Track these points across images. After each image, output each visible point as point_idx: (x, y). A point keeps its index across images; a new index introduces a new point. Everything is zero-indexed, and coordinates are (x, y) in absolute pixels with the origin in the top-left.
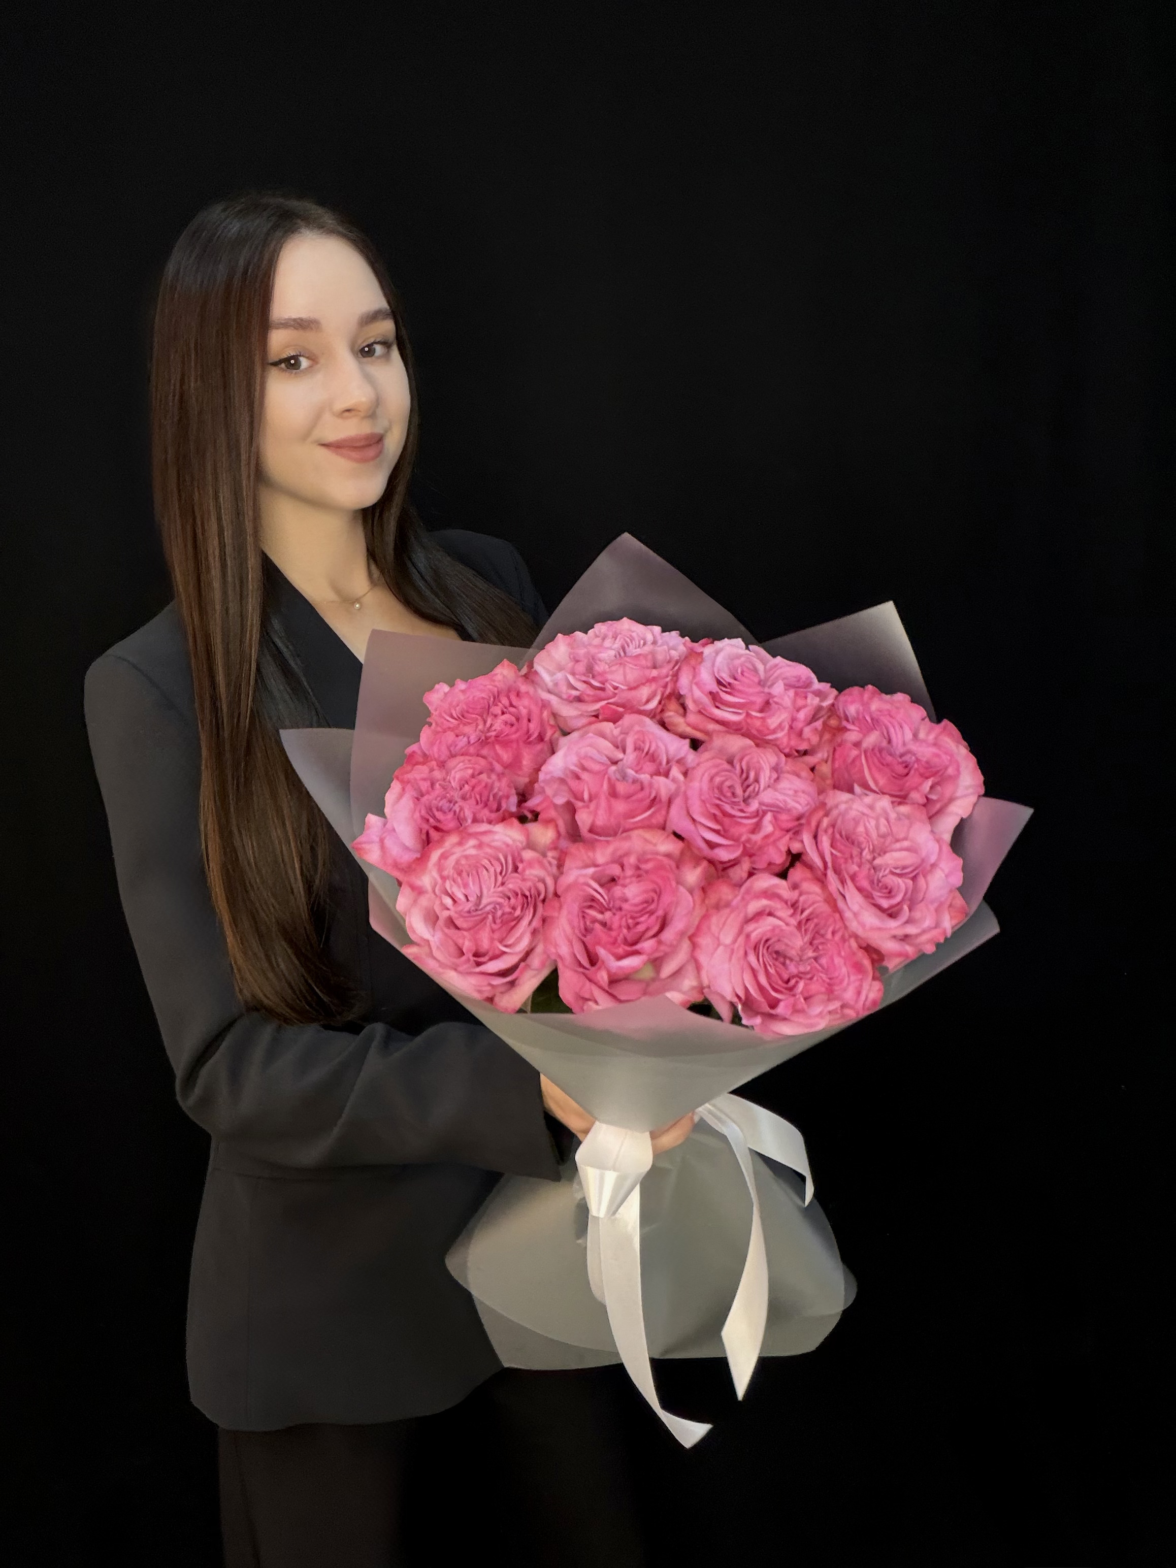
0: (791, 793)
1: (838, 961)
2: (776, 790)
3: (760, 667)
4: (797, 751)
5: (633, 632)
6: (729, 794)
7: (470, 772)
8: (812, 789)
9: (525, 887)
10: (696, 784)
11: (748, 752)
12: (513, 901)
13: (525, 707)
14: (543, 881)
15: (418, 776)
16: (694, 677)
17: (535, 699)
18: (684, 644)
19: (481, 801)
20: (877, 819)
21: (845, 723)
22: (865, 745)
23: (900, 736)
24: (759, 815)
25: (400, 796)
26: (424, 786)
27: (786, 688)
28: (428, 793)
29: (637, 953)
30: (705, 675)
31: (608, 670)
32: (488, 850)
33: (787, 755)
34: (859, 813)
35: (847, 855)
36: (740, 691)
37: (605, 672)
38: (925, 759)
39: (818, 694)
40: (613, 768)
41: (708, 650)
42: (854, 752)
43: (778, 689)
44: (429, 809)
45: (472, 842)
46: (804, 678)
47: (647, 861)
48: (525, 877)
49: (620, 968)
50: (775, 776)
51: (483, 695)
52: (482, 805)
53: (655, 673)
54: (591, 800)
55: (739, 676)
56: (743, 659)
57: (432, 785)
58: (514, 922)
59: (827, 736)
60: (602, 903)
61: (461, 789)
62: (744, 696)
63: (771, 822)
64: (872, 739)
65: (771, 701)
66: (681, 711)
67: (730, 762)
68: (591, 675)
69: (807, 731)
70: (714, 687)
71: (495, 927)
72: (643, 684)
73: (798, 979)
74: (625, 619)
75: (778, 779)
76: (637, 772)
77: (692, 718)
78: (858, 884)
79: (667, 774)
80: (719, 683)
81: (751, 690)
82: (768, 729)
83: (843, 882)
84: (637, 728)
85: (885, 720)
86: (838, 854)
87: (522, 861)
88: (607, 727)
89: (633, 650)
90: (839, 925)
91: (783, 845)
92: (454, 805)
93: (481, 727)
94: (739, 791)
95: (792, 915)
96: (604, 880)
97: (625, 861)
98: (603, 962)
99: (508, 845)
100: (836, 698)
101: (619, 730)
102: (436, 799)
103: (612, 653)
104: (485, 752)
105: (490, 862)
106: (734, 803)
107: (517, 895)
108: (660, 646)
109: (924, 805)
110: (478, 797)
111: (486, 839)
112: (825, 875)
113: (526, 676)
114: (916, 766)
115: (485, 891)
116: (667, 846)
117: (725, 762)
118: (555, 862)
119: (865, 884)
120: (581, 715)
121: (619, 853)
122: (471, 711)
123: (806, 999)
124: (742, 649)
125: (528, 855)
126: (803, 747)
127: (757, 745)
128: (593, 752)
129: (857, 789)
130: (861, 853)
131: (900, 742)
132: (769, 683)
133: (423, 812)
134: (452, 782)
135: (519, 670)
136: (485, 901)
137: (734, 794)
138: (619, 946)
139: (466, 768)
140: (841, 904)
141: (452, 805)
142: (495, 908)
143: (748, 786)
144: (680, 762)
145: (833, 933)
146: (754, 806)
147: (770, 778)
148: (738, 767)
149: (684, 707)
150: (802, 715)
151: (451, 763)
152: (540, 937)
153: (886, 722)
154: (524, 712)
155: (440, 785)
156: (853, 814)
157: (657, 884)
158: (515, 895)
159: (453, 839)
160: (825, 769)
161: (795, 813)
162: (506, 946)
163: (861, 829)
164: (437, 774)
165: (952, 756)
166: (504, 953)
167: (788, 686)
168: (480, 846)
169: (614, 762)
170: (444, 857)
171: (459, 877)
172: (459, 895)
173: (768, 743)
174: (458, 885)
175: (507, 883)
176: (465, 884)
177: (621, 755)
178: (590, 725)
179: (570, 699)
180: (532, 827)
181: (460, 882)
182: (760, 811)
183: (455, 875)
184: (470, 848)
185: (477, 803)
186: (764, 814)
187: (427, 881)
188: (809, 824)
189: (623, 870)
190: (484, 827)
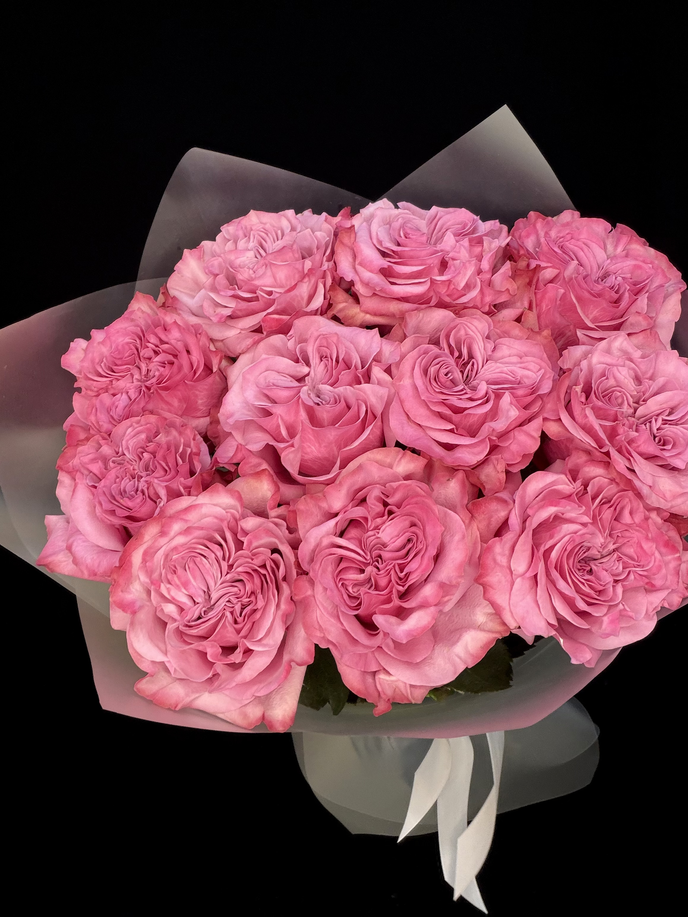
2: (496, 361)
6: (449, 383)
7: (143, 436)
10: (406, 382)
11: (451, 325)
13: (177, 339)
16: (355, 258)
17: (186, 329)
19: (170, 469)
24: (493, 398)
25: (74, 490)
27: (457, 238)
29: (421, 607)
30: (367, 252)
31: (253, 276)
32: (201, 533)
33: (490, 314)
34: (602, 366)
39: (489, 234)
40: (305, 389)
43: (448, 242)
44: (111, 497)
45: (176, 527)
49: (409, 632)
50: (490, 345)
53: (308, 264)
54: (291, 433)
59: (520, 282)
60: (358, 561)
65: (447, 259)
66: (352, 299)
67: (435, 343)
68: (237, 287)
71: (239, 627)
72: (299, 281)
74: (250, 211)
75: (495, 347)
76: (332, 385)
77: (369, 303)
79: (368, 378)
80: (386, 255)
84: (315, 333)
88: (277, 339)
91: (533, 428)
92: (139, 481)
93: (137, 376)
94: (458, 375)
98: (385, 631)
99: (219, 517)
100: (510, 234)
101: (292, 340)
102: (115, 482)
105: (206, 546)
106: (459, 393)
107: (251, 576)
110: (164, 465)
111: (192, 517)
112: (608, 454)
113: (164, 305)
115: (211, 583)
116: (406, 465)
117: (430, 346)
118: (283, 524)
120: (242, 334)
124: (392, 209)
125: (248, 522)
127: (456, 314)
129: (581, 335)
134: (126, 453)
135: (156, 299)
136: (215, 596)
137: (454, 381)
139: (139, 433)
141: (136, 481)
142: (229, 601)
143: (465, 365)
144: (377, 359)
146: (482, 389)
147: (485, 348)
148: (446, 346)
149: (354, 294)
150: (486, 265)
154: (180, 346)
158: (247, 576)
161: (528, 383)
163: (613, 381)
166: (261, 652)
169: (301, 380)
170: (148, 555)
171: (175, 576)
172: (183, 599)
173: (465, 308)
174: (178, 587)
175: (234, 567)
176: (186, 584)
177: (306, 370)
178: (256, 343)
179: (223, 320)
180: (238, 484)
181: (178, 582)
182: (490, 392)
183: (169, 574)
184: (176, 536)
185: (166, 472)
186: (499, 395)
187: (135, 590)
188: (560, 399)
189: (369, 511)
190: (186, 502)
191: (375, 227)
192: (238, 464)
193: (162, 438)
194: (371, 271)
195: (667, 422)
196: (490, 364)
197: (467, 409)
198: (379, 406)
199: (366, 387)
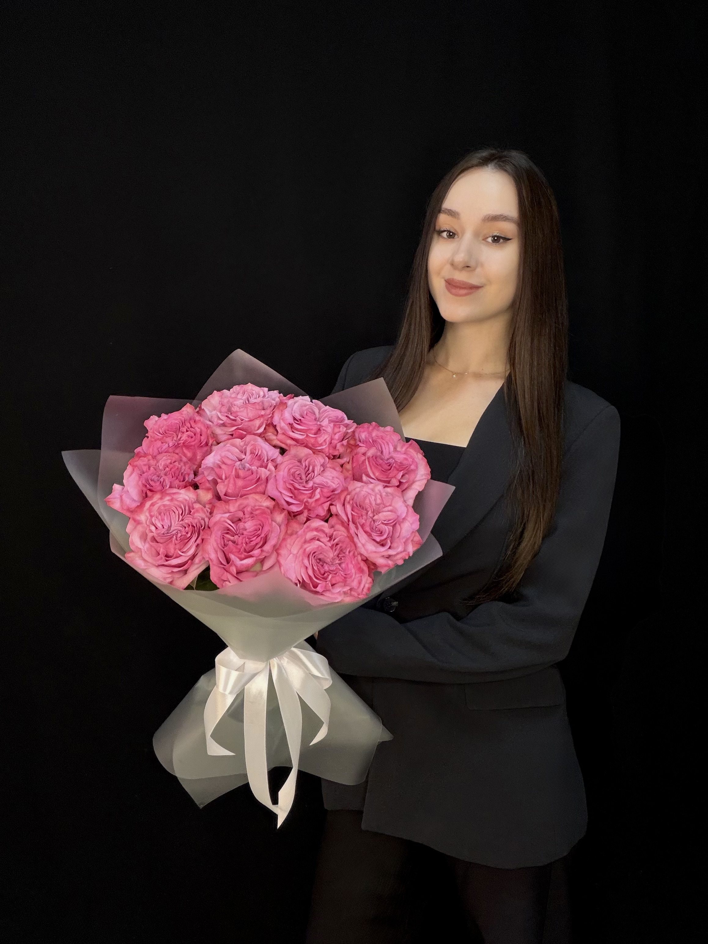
0: (331, 478)
1: (350, 566)
2: (322, 476)
3: (317, 412)
4: (334, 456)
5: (253, 390)
6: (298, 478)
7: (169, 461)
8: (342, 478)
9: (194, 522)
10: (281, 473)
11: (309, 456)
12: (187, 529)
13: (198, 428)
14: (203, 519)
15: (141, 463)
16: (282, 416)
17: (203, 424)
18: (279, 397)
19: (175, 476)
20: (376, 496)
21: (358, 443)
22: (368, 454)
23: (387, 449)
24: (313, 489)
25: (132, 474)
26: (145, 468)
28: (147, 471)
29: (251, 556)
30: (287, 415)
31: (238, 410)
32: (176, 503)
33: (329, 458)
34: (366, 493)
35: (360, 515)
36: (305, 424)
37: (237, 412)
38: (399, 461)
39: (345, 425)
40: (239, 462)
41: (290, 402)
42: (363, 458)
43: (325, 423)
44: (147, 480)
45: (168, 498)
46: (339, 418)
47: (257, 510)
48: (195, 517)
49: (242, 565)
50: (322, 469)
51: (177, 422)
52: (175, 478)
53: (263, 413)
54: (226, 478)
55: (305, 416)
56: (308, 407)
57: (149, 467)
58: (187, 541)
59: (349, 450)
60: (233, 531)
61: (164, 470)
62: (306, 426)
63: (319, 493)
64: (372, 451)
65: (321, 430)
66: (276, 433)
67: (300, 461)
68: (230, 413)
69: (339, 445)
70: (292, 421)
71: (177, 542)
72: (256, 418)
73: (329, 574)
74: (249, 383)
75: (324, 470)
76: (250, 465)
77: (280, 436)
78: (364, 529)
79: (266, 467)
80: (295, 419)
81: (310, 423)
82: (318, 444)
83: (357, 528)
84: (252, 442)
86: (355, 514)
87: (193, 509)
88: (238, 440)
89: (252, 400)
90: (353, 548)
91: (326, 506)
92: (160, 478)
93: (175, 438)
94: (304, 477)
95: (329, 541)
96: (235, 519)
97: (245, 509)
98: (233, 561)
99: (186, 500)
100: (356, 428)
101: (243, 443)
102: (151, 475)
103: (241, 402)
104: (177, 451)
105: (177, 508)
106: (302, 483)
107: (189, 526)
108: (267, 398)
109: (398, 486)
110: (173, 474)
111: (175, 496)
112: (349, 525)
113: (198, 412)
114: (394, 465)
115: (173, 524)
116: (267, 503)
117: (297, 462)
118: (209, 510)
119: (368, 529)
120: (225, 434)
121: (242, 506)
122: (170, 430)
123: (332, 585)
124: (308, 401)
125: (197, 506)
126: (336, 453)
127: (314, 453)
128: (229, 455)
129: (365, 478)
130: (367, 513)
131: (387, 453)
132: (321, 420)
133: (144, 482)
134: (160, 466)
135: (196, 409)
136: (172, 529)
137: (301, 479)
138: (242, 553)
139: (168, 459)
140: (356, 539)
142: (177, 532)
143: (309, 474)
144: (274, 460)
145: (349, 552)
146: (310, 484)
147: (320, 470)
148: (304, 464)
149: (277, 431)
150: (336, 437)
151: (159, 457)
152: (200, 548)
153: (380, 442)
155: (153, 467)
156: (363, 493)
157: (261, 521)
158: (188, 525)
159: (157, 496)
160: (348, 467)
161: (331, 489)
162: (183, 552)
163: (367, 501)
164: (152, 462)
165: (413, 459)
166: (181, 556)
167: (330, 421)
168: (172, 500)
169: (241, 460)
170: (153, 505)
171: (160, 516)
172: (159, 525)
173: (319, 451)
174: (159, 520)
175: (184, 520)
176: (163, 520)
177: (244, 456)
178: (229, 439)
179: (219, 425)
180: (198, 491)
181: (160, 518)
182: (314, 487)
183: (158, 515)
184: (166, 501)
185: (173, 477)
186: (316, 488)
187: (143, 517)
188: (339, 498)
189: (244, 514)
190: (175, 490)
191: (296, 406)
192: (201, 484)
193: (177, 463)
194: (285, 424)
195: (383, 523)
196: (319, 477)
197: (300, 490)
198: (264, 477)
199: (263, 469)
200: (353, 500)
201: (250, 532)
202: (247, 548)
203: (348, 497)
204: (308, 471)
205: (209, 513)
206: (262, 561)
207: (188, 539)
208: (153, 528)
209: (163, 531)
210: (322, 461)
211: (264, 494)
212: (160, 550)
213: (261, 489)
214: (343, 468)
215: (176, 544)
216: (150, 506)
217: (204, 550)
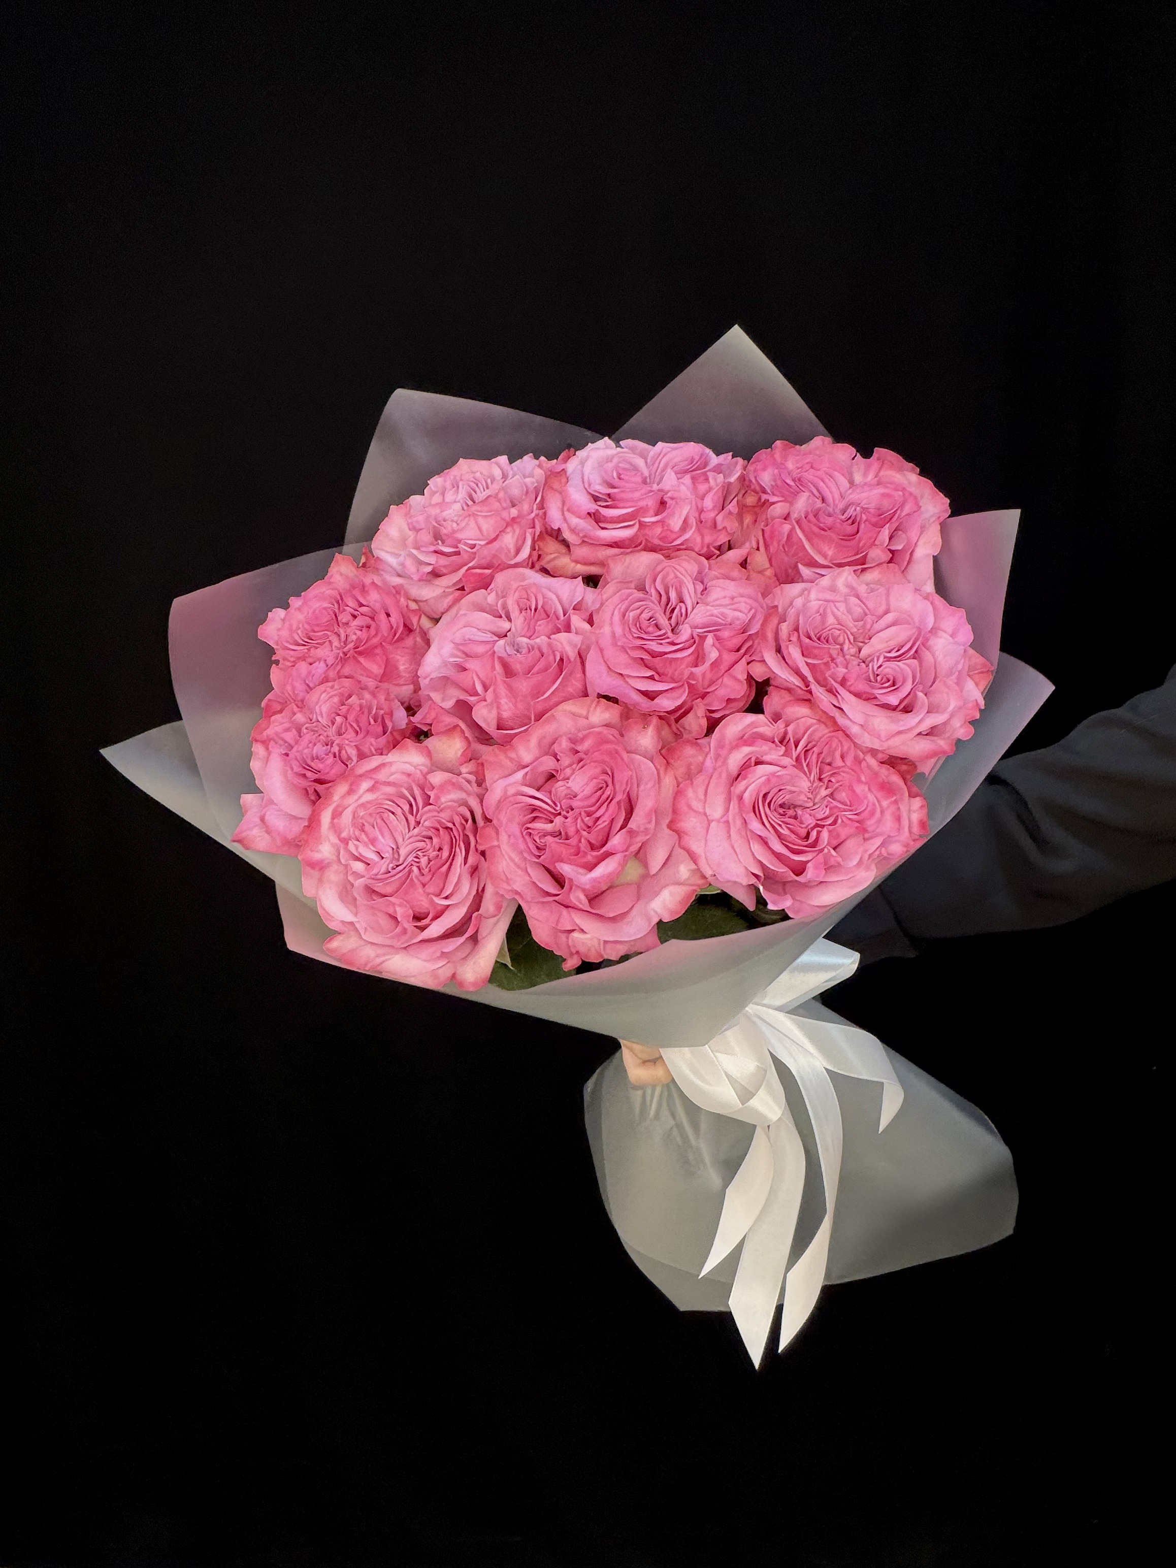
0: (728, 601)
1: (860, 789)
2: (707, 604)
3: (640, 462)
4: (719, 548)
6: (653, 629)
7: (337, 700)
8: (753, 591)
9: (444, 817)
10: (607, 630)
11: (659, 568)
12: (435, 840)
14: (465, 805)
15: (279, 729)
16: (564, 503)
17: (385, 589)
18: (540, 466)
19: (360, 729)
20: (846, 601)
21: (764, 497)
22: (794, 516)
23: (834, 489)
24: (697, 641)
25: (267, 760)
26: (289, 737)
27: (679, 476)
28: (297, 742)
29: (608, 854)
30: (577, 497)
31: (457, 529)
32: (390, 790)
33: (708, 558)
34: (822, 602)
35: (827, 660)
36: (623, 500)
37: (454, 532)
38: (872, 505)
39: (718, 469)
40: (502, 642)
41: (572, 464)
42: (787, 527)
43: (670, 480)
44: (303, 763)
45: (365, 785)
46: (697, 458)
47: (582, 740)
48: (442, 806)
49: (595, 880)
50: (700, 587)
51: (326, 605)
52: (364, 734)
53: (514, 513)
54: (486, 688)
55: (616, 481)
56: (615, 460)
57: (299, 731)
58: (446, 866)
59: (748, 519)
60: (547, 810)
61: (333, 724)
62: (630, 504)
63: (713, 646)
64: (802, 503)
65: (666, 499)
67: (641, 588)
68: (440, 542)
69: (719, 518)
71: (425, 879)
73: (819, 829)
74: (460, 460)
75: (705, 589)
76: (529, 638)
77: (578, 551)
78: (852, 689)
80: (596, 498)
81: (637, 495)
82: (672, 532)
83: (832, 691)
84: (515, 585)
85: (808, 476)
86: (816, 662)
87: (432, 788)
89: (481, 495)
90: (846, 744)
91: (740, 672)
92: (332, 746)
93: (335, 643)
94: (663, 621)
95: (787, 754)
96: (541, 780)
97: (556, 747)
98: (571, 880)
99: (409, 775)
100: (745, 468)
101: (493, 595)
102: (308, 747)
103: (457, 506)
104: (347, 671)
105: (394, 802)
106: (663, 637)
107: (439, 831)
108: (513, 477)
109: (890, 561)
110: (355, 726)
111: (382, 776)
112: (810, 692)
113: (365, 566)
114: (864, 517)
115: (400, 840)
116: (601, 715)
117: (636, 591)
118: (472, 778)
119: (861, 687)
120: (444, 592)
121: (547, 741)
122: (316, 629)
123: (834, 849)
124: (612, 448)
125: (437, 778)
126: (723, 539)
127: (668, 557)
128: (472, 633)
129: (805, 571)
130: (842, 650)
131: (837, 496)
132: (657, 480)
133: (297, 769)
134: (320, 719)
136: (403, 852)
137: (657, 626)
138: (585, 853)
139: (332, 697)
140: (839, 718)
141: (329, 747)
142: (417, 857)
143: (673, 611)
144: (579, 607)
145: (842, 757)
146: (685, 633)
147: (696, 591)
148: (653, 590)
149: (566, 544)
150: (708, 503)
151: (313, 697)
152: (484, 876)
153: (811, 477)
154: (378, 607)
155: (306, 728)
156: (814, 605)
157: (604, 762)
158: (434, 832)
159: (341, 789)
160: (760, 559)
161: (738, 624)
162: (446, 898)
163: (831, 620)
164: (300, 718)
165: (904, 490)
166: (448, 906)
167: (681, 473)
168: (376, 787)
169: (503, 636)
170: (336, 814)
171: (363, 833)
172: (371, 855)
173: (679, 550)
174: (366, 845)
175: (422, 822)
176: (373, 841)
177: (507, 625)
178: (458, 601)
179: (424, 577)
180: (430, 742)
181: (365, 839)
182: (695, 636)
183: (357, 833)
184: (364, 793)
185: (357, 733)
186: (703, 638)
187: (325, 850)
188: (765, 638)
189: (558, 760)
190: (376, 761)
191: (588, 468)
192: (431, 725)
193: (355, 700)
194: (579, 517)
195: (889, 659)
196: (700, 608)
197: (666, 653)
198: (572, 654)
199: (563, 636)
200: (797, 629)
201: (588, 797)
202: (594, 838)
203: (785, 628)
204: (667, 604)
205: (475, 785)
206: (641, 855)
207: (448, 864)
208: (358, 866)
209: (383, 866)
210: (693, 568)
211: (586, 695)
212: (395, 911)
213: (575, 685)
214: (749, 567)
215: (424, 885)
216: (333, 818)
217: (492, 877)
